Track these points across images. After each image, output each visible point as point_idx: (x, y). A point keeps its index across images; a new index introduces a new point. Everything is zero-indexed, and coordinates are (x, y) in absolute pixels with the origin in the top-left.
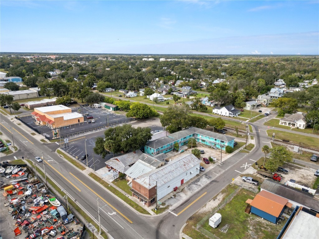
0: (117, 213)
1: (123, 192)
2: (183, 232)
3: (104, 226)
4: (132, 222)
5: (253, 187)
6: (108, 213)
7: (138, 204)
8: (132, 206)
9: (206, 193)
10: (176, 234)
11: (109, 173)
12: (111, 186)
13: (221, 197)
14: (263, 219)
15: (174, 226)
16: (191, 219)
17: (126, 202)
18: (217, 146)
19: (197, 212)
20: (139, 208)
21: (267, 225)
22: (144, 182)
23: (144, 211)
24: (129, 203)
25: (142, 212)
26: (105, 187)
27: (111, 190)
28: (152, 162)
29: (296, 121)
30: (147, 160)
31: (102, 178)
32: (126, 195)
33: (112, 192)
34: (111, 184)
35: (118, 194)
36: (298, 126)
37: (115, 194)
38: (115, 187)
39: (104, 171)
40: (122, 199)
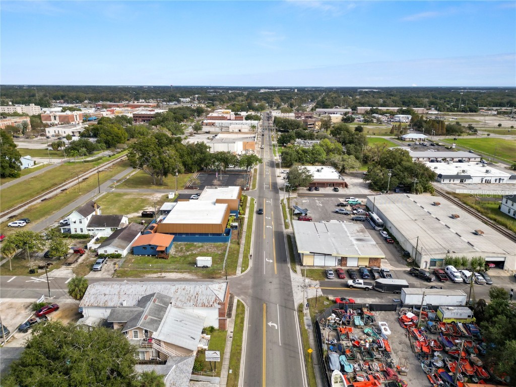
0: (267, 321)
2: (235, 275)
4: (265, 305)
6: (276, 328)
8: (243, 319)
10: (243, 277)
12: (230, 369)
13: (152, 275)
17: (243, 328)
19: (198, 278)
21: (177, 248)
22: (219, 290)
23: (240, 306)
24: (241, 324)
26: (239, 375)
27: (239, 360)
28: (162, 305)
30: (159, 315)
32: (231, 336)
33: (240, 357)
34: (224, 373)
35: (238, 346)
37: (241, 350)
38: (226, 363)
40: (242, 335)
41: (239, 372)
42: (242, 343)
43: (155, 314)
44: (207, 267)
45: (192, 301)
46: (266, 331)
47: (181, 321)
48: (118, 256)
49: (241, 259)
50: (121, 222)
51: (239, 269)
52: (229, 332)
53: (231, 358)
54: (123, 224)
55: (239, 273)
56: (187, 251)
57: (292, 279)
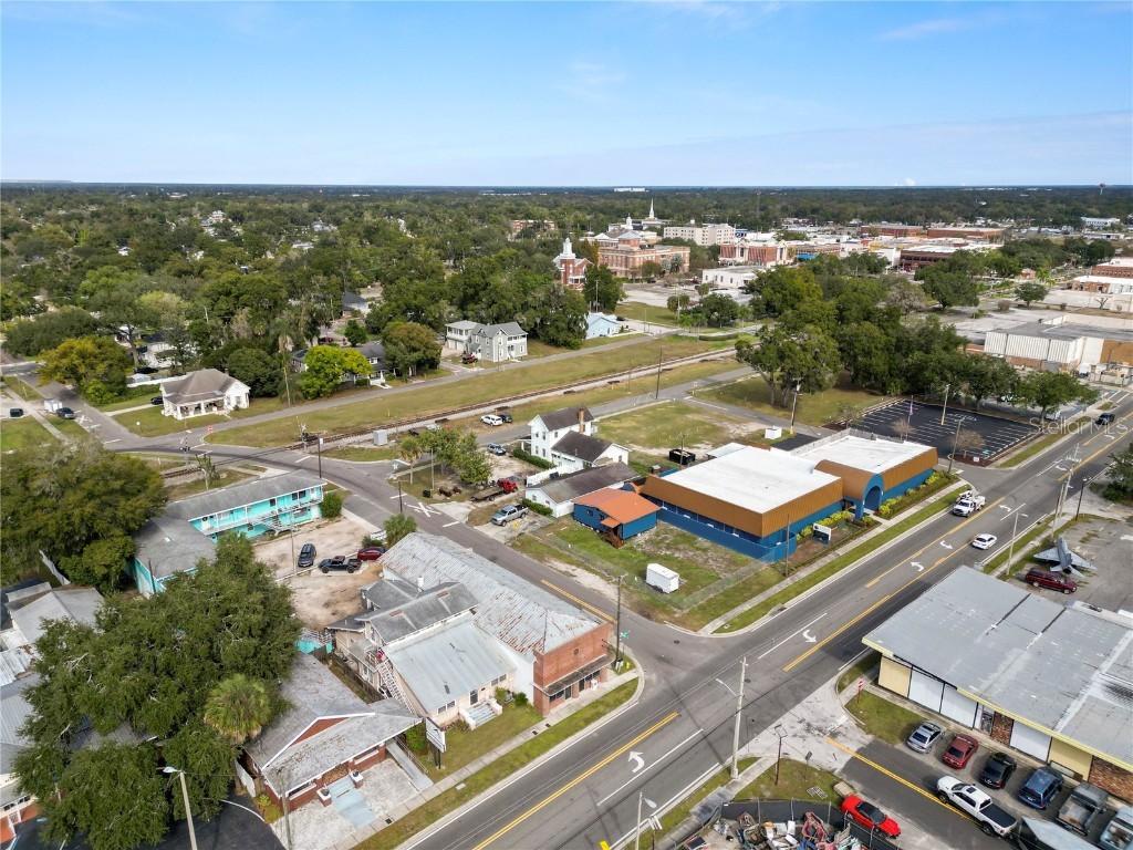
0: (634, 748)
1: (519, 740)
2: (695, 631)
3: (698, 776)
4: (674, 715)
6: (634, 771)
7: (587, 703)
8: (598, 715)
9: (543, 582)
10: (704, 642)
11: (342, 802)
12: (465, 781)
13: (560, 566)
14: (639, 534)
15: (677, 642)
16: (648, 617)
17: (577, 731)
18: (285, 522)
20: (610, 700)
21: (657, 534)
22: (564, 628)
23: (626, 690)
24: (582, 723)
25: (630, 695)
26: (466, 801)
27: (497, 779)
28: (446, 607)
29: (218, 393)
30: (422, 619)
31: (389, 821)
32: (539, 732)
33: (507, 775)
34: (448, 782)
35: (527, 754)
36: (234, 403)
37: (523, 764)
38: (472, 769)
39: (312, 826)
40: (558, 742)
41: (471, 797)
42: (539, 755)
43: (418, 615)
44: (660, 590)
45: (503, 625)
46: (609, 764)
47: (458, 651)
48: (547, 512)
49: (746, 607)
50: (602, 456)
51: (719, 623)
52: (544, 722)
53: (489, 767)
54: (607, 459)
55: (708, 631)
56: (668, 548)
57: (808, 699)
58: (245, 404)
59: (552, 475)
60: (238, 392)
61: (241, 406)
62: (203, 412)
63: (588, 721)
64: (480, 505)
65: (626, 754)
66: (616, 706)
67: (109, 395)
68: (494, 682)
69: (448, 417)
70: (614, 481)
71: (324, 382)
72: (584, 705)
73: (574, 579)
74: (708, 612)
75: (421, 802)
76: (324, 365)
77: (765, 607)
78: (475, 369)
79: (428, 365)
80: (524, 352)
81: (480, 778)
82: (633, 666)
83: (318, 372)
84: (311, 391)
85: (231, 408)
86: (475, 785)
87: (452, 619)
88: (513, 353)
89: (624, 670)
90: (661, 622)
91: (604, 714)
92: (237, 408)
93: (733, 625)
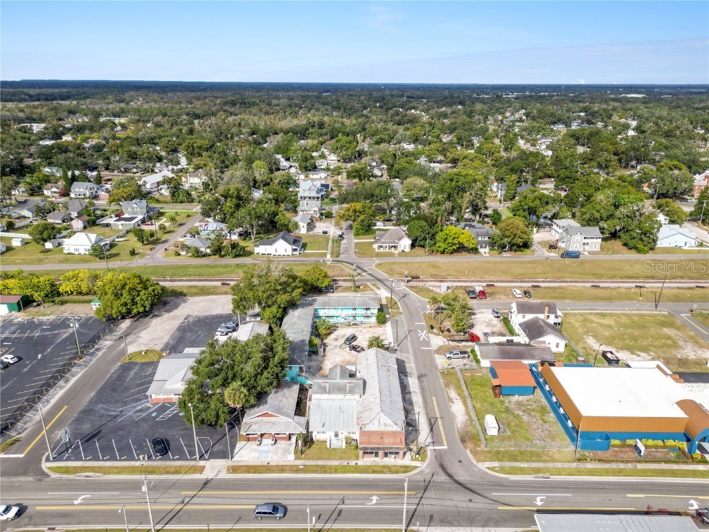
1: (339, 463)
2: (478, 461)
5: (465, 361)
7: (383, 464)
8: (382, 472)
9: (434, 398)
10: (475, 469)
11: (262, 448)
13: (453, 394)
14: (517, 396)
15: (460, 461)
16: (463, 441)
17: (365, 473)
18: (358, 320)
19: (458, 429)
20: (393, 469)
21: (528, 401)
22: (382, 424)
23: (406, 469)
24: (371, 471)
25: (406, 472)
26: (297, 473)
27: (316, 472)
28: (348, 389)
29: (397, 241)
30: (334, 390)
31: (268, 463)
32: (350, 464)
33: (321, 473)
34: (299, 462)
35: (336, 470)
36: (402, 248)
37: (330, 473)
38: (312, 463)
39: (248, 450)
40: (352, 472)
41: (300, 473)
42: (340, 473)
43: (334, 387)
44: (486, 431)
46: (361, 494)
47: (341, 411)
48: (478, 361)
49: (525, 465)
50: (542, 339)
51: (496, 464)
52: (356, 461)
53: (318, 466)
54: (544, 342)
55: (484, 466)
56: (524, 411)
57: (490, 529)
58: (408, 249)
59: (508, 341)
60: (406, 243)
61: (405, 250)
62: (387, 250)
63: (374, 472)
64: (451, 343)
65: (373, 495)
66: (394, 473)
67: (361, 231)
68: (350, 433)
69: (495, 284)
70: (533, 358)
71: (446, 246)
72: (381, 464)
73: (451, 404)
74: (497, 456)
75: (284, 464)
76: (448, 237)
77: (537, 471)
78: (553, 254)
79: (526, 245)
80: (598, 248)
81: (310, 467)
82: (423, 460)
83: (445, 240)
84: (440, 249)
85: (401, 250)
86: (306, 469)
87: (349, 396)
88: (586, 247)
89: (417, 460)
90: (466, 447)
91: (384, 473)
92: (403, 251)
93: (502, 470)
